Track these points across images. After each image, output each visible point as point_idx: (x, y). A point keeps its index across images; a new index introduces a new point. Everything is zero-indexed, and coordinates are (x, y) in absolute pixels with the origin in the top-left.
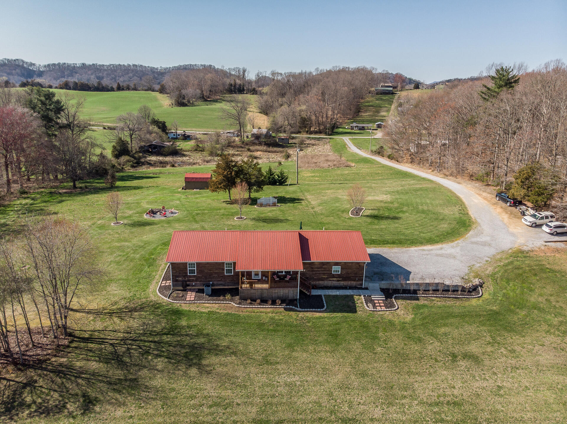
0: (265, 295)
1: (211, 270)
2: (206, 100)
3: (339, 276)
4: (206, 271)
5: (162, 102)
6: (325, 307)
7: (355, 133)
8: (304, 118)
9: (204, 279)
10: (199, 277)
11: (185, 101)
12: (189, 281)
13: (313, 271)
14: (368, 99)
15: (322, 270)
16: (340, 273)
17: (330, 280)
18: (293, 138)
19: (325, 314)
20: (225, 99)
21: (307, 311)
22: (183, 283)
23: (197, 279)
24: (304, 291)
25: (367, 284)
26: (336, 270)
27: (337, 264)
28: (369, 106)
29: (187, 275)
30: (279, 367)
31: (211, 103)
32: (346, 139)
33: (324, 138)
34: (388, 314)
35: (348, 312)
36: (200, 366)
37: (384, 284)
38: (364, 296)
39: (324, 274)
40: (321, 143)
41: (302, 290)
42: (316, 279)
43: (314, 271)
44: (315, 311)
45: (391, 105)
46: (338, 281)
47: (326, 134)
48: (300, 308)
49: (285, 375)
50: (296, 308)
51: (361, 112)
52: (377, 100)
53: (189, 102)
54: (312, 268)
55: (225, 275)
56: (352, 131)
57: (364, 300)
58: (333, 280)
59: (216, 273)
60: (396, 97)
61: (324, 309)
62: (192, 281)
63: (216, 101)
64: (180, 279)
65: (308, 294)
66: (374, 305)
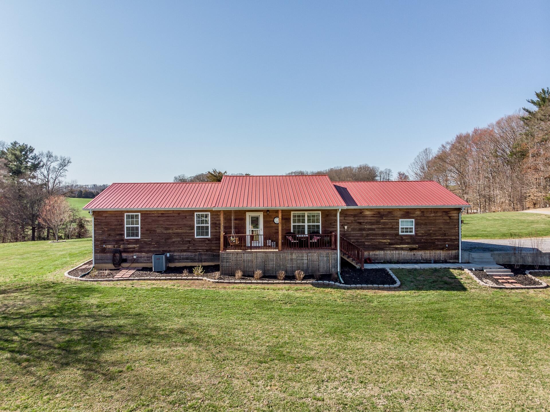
1: (167, 229)
3: (413, 240)
4: (158, 231)
6: (398, 283)
9: (154, 247)
10: (145, 242)
12: (126, 251)
13: (361, 230)
15: (379, 228)
16: (413, 233)
17: (397, 249)
19: (402, 293)
21: (362, 288)
22: (114, 256)
23: (142, 246)
25: (466, 254)
26: (405, 226)
27: (407, 213)
29: (123, 240)
37: (502, 257)
38: (471, 270)
39: (384, 235)
41: (345, 258)
42: (369, 245)
43: (364, 229)
44: (379, 289)
46: (411, 249)
48: (345, 283)
50: (337, 284)
54: (360, 223)
55: (194, 240)
57: (471, 274)
58: (402, 249)
59: (178, 235)
61: (395, 285)
62: (132, 252)
64: (110, 246)
65: (358, 267)
66: (496, 281)
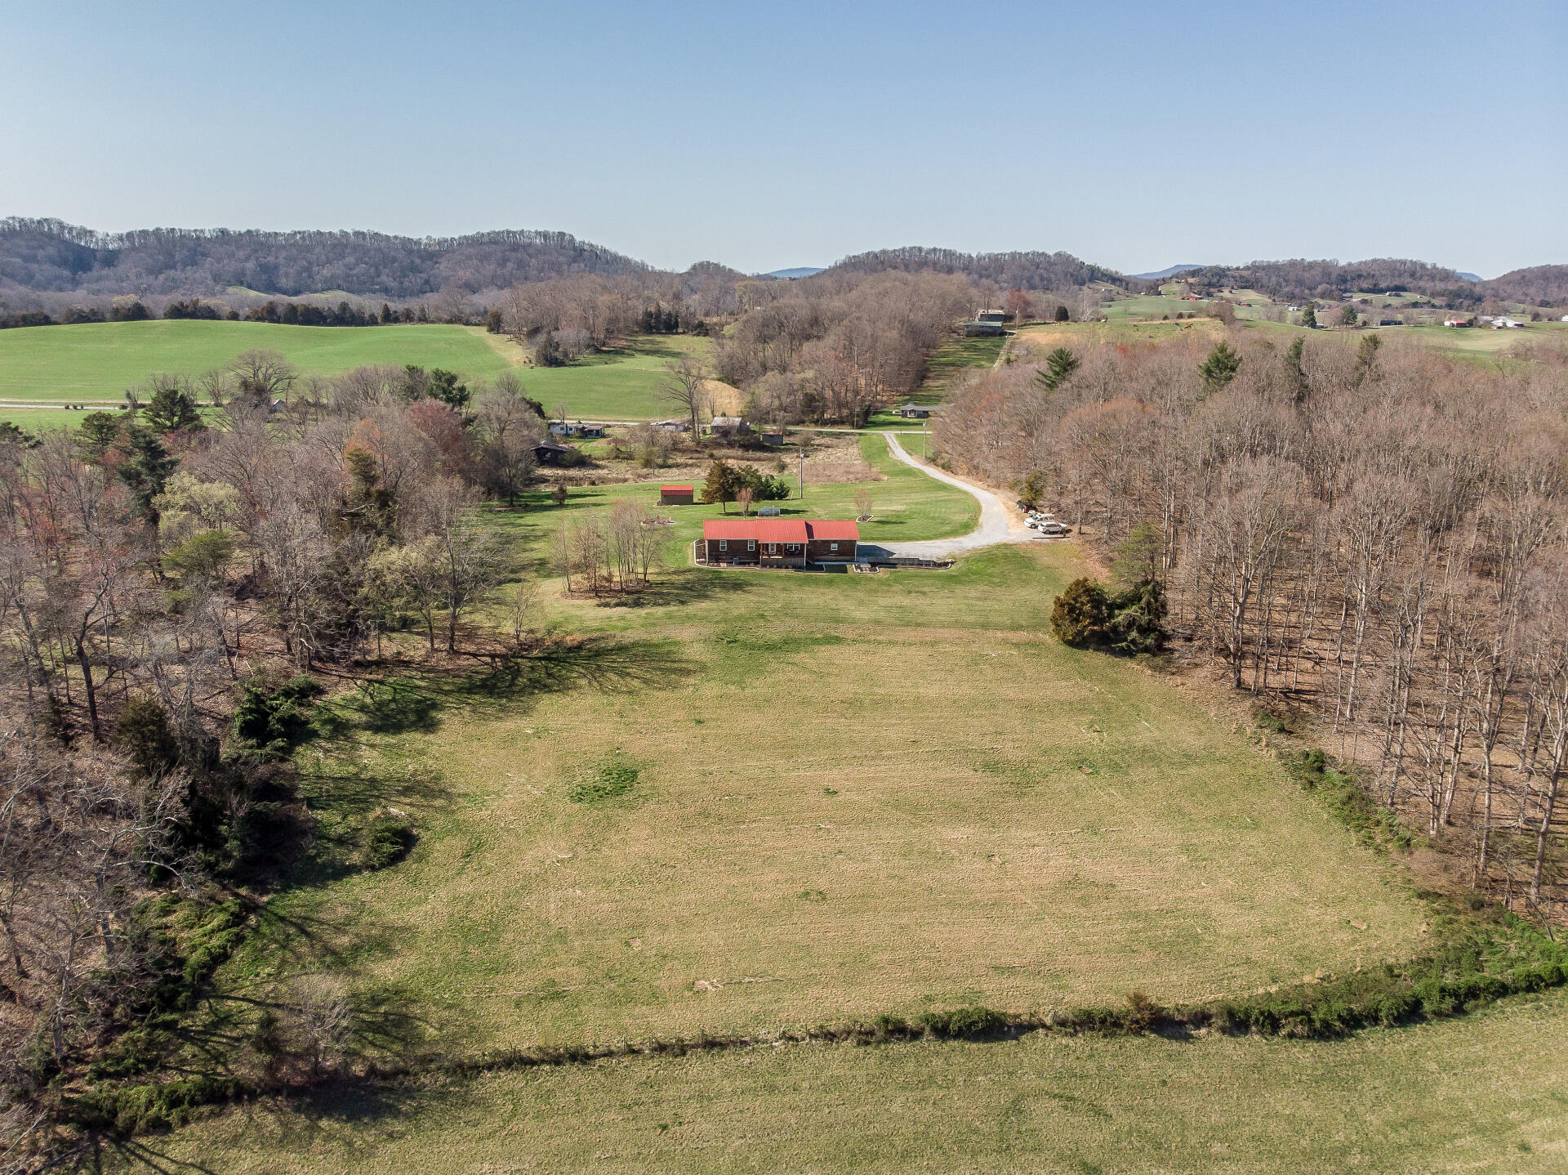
1: (737, 547)
2: (598, 351)
4: (734, 547)
5: (503, 354)
7: (908, 424)
8: (812, 395)
9: (732, 554)
10: (729, 552)
11: (559, 355)
12: (721, 555)
13: (816, 546)
14: (945, 349)
15: (823, 547)
16: (836, 550)
17: (829, 554)
18: (791, 434)
19: (824, 574)
20: (639, 346)
21: (812, 572)
22: (716, 557)
26: (834, 547)
27: (835, 542)
28: (947, 365)
29: (720, 551)
30: (793, 592)
31: (612, 356)
32: (890, 436)
33: (848, 434)
34: (871, 575)
36: (743, 591)
39: (824, 550)
40: (842, 442)
42: (817, 554)
44: (817, 572)
45: (993, 362)
46: (835, 554)
47: (852, 425)
48: (806, 570)
50: (803, 571)
51: (929, 378)
52: (966, 349)
53: (566, 354)
55: (748, 551)
56: (904, 420)
57: (854, 567)
58: (832, 554)
59: (741, 549)
60: (1009, 340)
61: (824, 571)
62: (724, 555)
63: (619, 352)
64: (714, 553)
65: (812, 563)
66: (862, 570)
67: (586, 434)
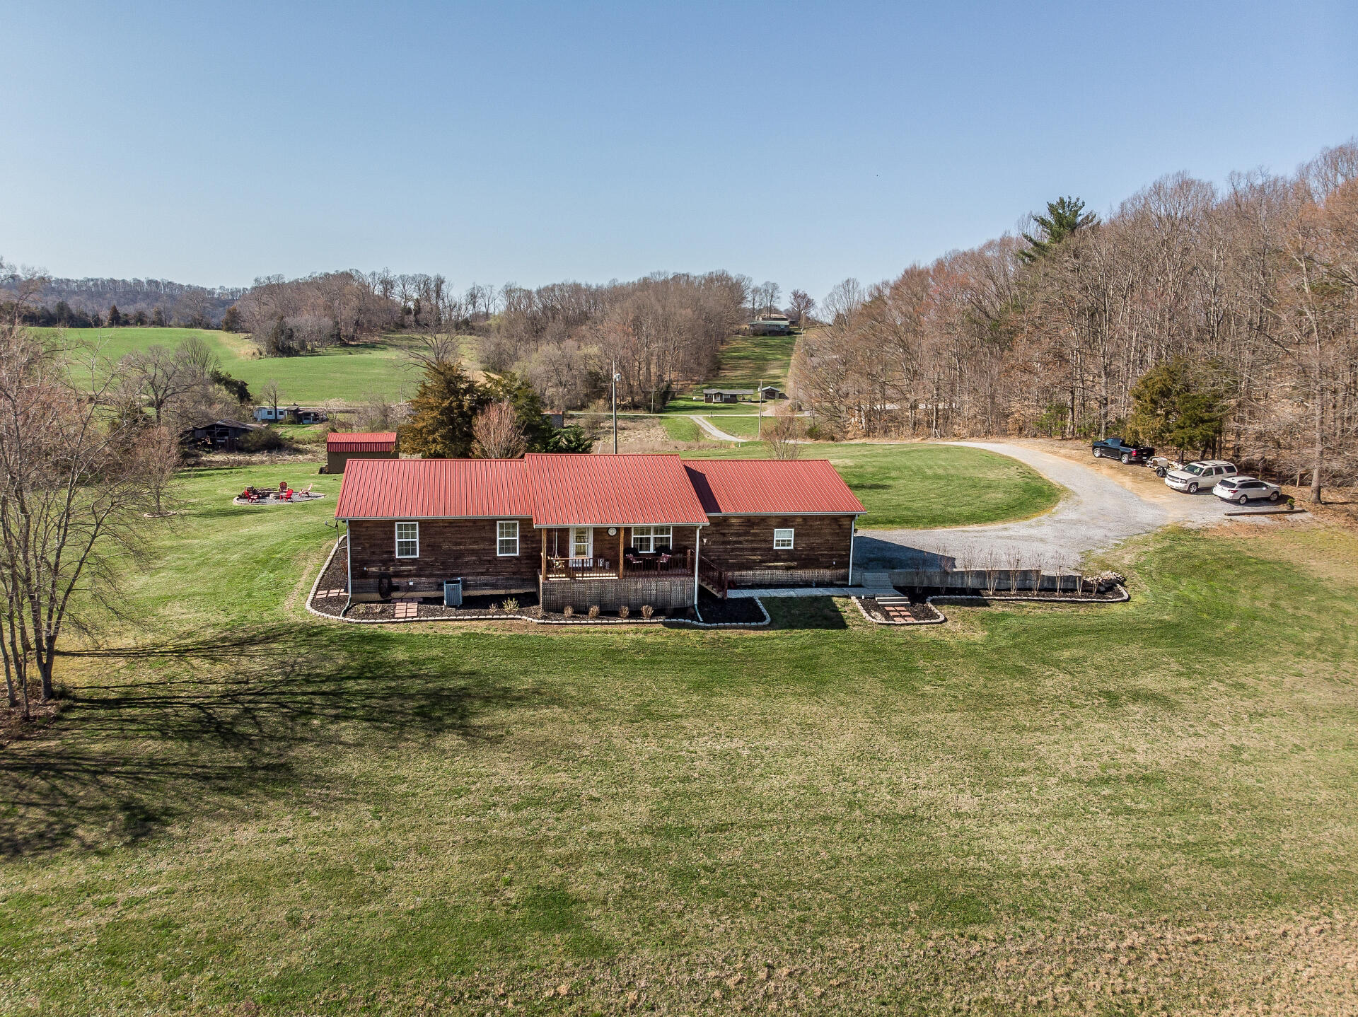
0: (609, 597)
1: (456, 544)
2: (346, 345)
3: (790, 556)
4: (445, 547)
5: (235, 350)
6: (768, 619)
7: (716, 408)
8: (597, 374)
9: (439, 569)
10: (426, 563)
11: (294, 344)
12: (398, 575)
13: (724, 543)
14: (734, 345)
15: (747, 541)
16: (792, 547)
17: (769, 568)
18: (572, 417)
19: (772, 633)
20: (395, 342)
21: (725, 628)
22: (380, 582)
23: (421, 569)
24: (709, 588)
25: (858, 574)
26: (784, 537)
27: (785, 522)
28: (740, 358)
29: (393, 560)
30: (684, 723)
31: (360, 349)
32: (699, 419)
33: (646, 418)
34: (926, 632)
35: (826, 628)
36: (466, 731)
37: (902, 577)
38: (859, 598)
39: (753, 550)
40: (640, 425)
41: (704, 585)
42: (733, 564)
43: (729, 543)
44: (744, 628)
45: (790, 355)
46: (788, 568)
47: (649, 409)
48: (705, 621)
49: (706, 738)
50: (695, 623)
51: (724, 369)
52: (756, 345)
53: (303, 346)
54: (724, 535)
55: (496, 558)
56: (709, 404)
57: (859, 605)
58: (776, 568)
59: (473, 552)
60: (799, 340)
61: (766, 623)
62: (408, 576)
63: (372, 346)
64: (374, 569)
65: (719, 596)
66: (887, 615)
67: (300, 418)
